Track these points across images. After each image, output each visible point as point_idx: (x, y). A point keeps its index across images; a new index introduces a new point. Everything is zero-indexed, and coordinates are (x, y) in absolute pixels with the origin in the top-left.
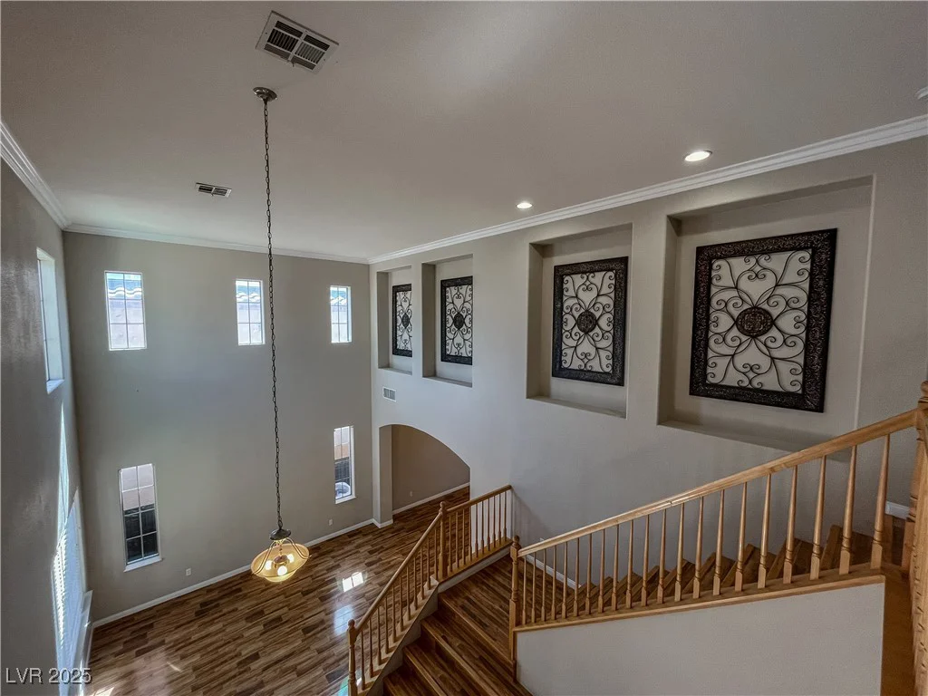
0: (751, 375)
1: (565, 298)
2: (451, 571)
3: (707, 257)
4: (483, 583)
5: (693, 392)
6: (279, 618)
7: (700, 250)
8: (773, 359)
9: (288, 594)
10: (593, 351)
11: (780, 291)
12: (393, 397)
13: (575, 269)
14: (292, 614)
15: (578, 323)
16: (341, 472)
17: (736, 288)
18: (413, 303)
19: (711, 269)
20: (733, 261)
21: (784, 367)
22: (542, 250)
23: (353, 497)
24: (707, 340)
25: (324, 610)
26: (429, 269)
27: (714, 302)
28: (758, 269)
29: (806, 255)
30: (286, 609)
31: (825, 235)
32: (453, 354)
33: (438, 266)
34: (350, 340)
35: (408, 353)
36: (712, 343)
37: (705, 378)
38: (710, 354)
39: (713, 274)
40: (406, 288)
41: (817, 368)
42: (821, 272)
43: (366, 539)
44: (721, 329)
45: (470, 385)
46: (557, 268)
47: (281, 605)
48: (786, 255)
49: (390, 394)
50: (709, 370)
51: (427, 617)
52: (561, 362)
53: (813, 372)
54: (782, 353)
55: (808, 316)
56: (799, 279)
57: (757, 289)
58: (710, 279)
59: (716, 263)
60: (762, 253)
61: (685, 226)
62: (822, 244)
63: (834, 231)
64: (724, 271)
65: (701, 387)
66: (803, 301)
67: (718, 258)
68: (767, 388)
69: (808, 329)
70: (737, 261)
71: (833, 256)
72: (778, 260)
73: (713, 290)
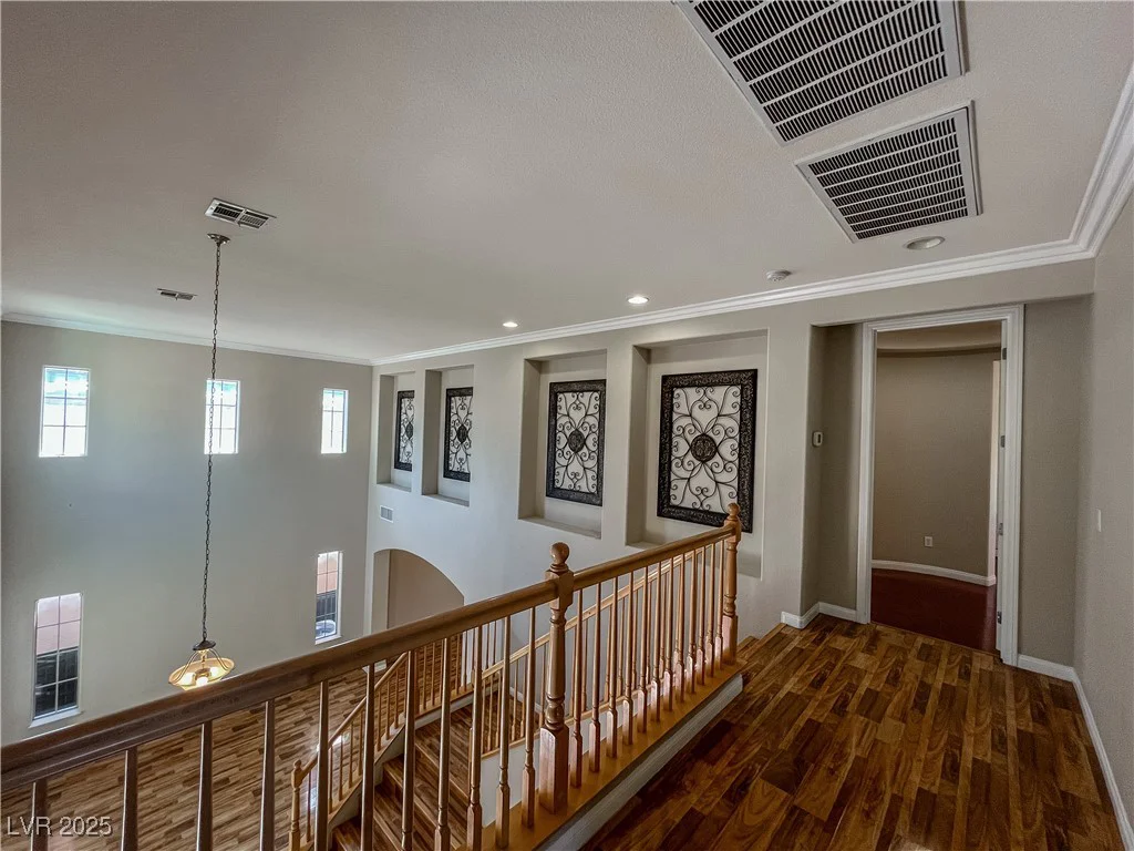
0: (702, 498)
1: (558, 416)
2: (425, 708)
3: (669, 382)
4: (460, 721)
5: (660, 514)
6: (227, 780)
7: (665, 378)
8: (717, 482)
9: (241, 752)
10: (581, 471)
11: (722, 421)
12: (390, 518)
13: (567, 387)
14: (244, 774)
15: (569, 442)
16: (325, 608)
17: (690, 415)
18: (416, 412)
19: (672, 397)
20: (688, 390)
21: (725, 490)
22: (538, 365)
23: (338, 636)
24: (670, 462)
25: (284, 769)
26: (434, 376)
27: (675, 426)
28: (705, 399)
29: (737, 389)
30: (236, 769)
31: (750, 374)
32: (455, 469)
33: (444, 375)
34: (345, 451)
35: (408, 467)
36: (673, 466)
37: (669, 500)
38: (673, 477)
39: (674, 401)
40: (409, 394)
41: (746, 492)
42: (747, 407)
43: (349, 687)
45: (466, 504)
46: (552, 385)
47: (231, 765)
48: (724, 389)
49: (387, 514)
50: (672, 492)
51: (393, 760)
52: (554, 480)
53: (744, 496)
54: (723, 477)
55: (740, 444)
56: (733, 411)
57: (705, 418)
58: (672, 406)
59: (677, 391)
60: (708, 385)
61: (653, 355)
62: (747, 382)
63: (756, 371)
64: (682, 400)
65: (666, 508)
66: (737, 431)
67: (677, 387)
68: (713, 510)
69: (739, 457)
70: (691, 391)
71: (755, 393)
72: (718, 393)
73: (675, 416)
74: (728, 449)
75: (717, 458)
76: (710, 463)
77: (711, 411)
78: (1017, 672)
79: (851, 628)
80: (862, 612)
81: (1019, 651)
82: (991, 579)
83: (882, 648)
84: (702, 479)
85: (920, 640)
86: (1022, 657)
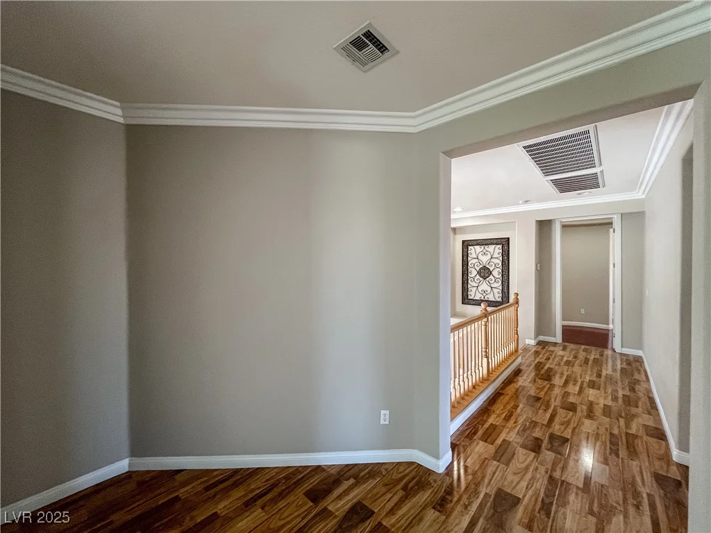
0: (484, 294)
3: (465, 244)
5: (463, 303)
7: (463, 242)
8: (491, 288)
11: (493, 260)
17: (477, 258)
19: (468, 250)
21: (496, 291)
24: (468, 280)
27: (469, 264)
28: (485, 251)
29: (500, 246)
31: (506, 240)
36: (469, 281)
37: (468, 297)
38: (469, 286)
39: (469, 252)
41: (506, 291)
42: (505, 254)
44: (473, 276)
48: (493, 246)
50: (469, 293)
53: (505, 293)
54: (495, 285)
55: (502, 271)
56: (498, 256)
57: (485, 259)
58: (468, 254)
59: (470, 248)
60: (486, 245)
61: (457, 231)
62: (505, 243)
63: (509, 238)
64: (473, 251)
65: (466, 300)
66: (501, 264)
67: (470, 246)
68: (490, 300)
69: (502, 276)
70: (477, 247)
71: (509, 248)
72: (491, 248)
73: (469, 259)
74: (497, 273)
75: (491, 277)
76: (488, 279)
77: (489, 256)
78: (621, 354)
79: (555, 344)
80: (558, 338)
81: (622, 347)
82: (611, 326)
83: (569, 349)
84: (484, 286)
85: (583, 347)
86: (623, 349)
